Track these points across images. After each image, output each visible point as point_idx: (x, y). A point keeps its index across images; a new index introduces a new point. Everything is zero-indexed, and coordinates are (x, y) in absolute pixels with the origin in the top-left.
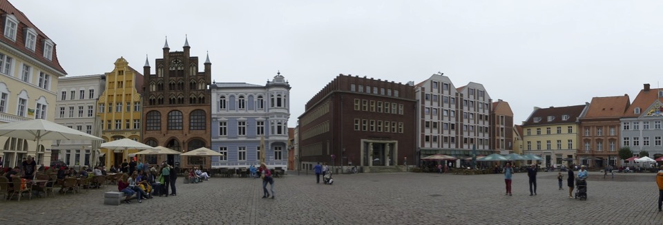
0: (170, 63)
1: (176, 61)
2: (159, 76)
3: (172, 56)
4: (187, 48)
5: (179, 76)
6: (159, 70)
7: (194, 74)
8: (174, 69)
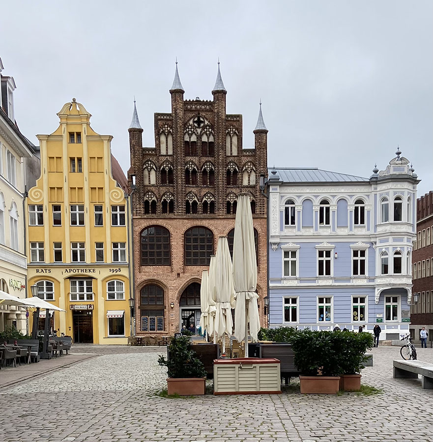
0: (185, 125)
1: (199, 122)
2: (163, 152)
3: (191, 111)
4: (220, 95)
5: (204, 154)
6: (163, 138)
7: (235, 153)
8: (194, 138)
